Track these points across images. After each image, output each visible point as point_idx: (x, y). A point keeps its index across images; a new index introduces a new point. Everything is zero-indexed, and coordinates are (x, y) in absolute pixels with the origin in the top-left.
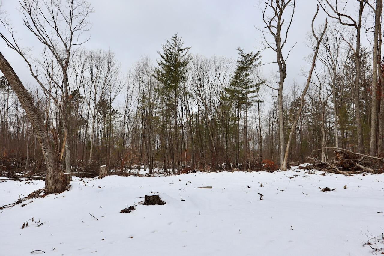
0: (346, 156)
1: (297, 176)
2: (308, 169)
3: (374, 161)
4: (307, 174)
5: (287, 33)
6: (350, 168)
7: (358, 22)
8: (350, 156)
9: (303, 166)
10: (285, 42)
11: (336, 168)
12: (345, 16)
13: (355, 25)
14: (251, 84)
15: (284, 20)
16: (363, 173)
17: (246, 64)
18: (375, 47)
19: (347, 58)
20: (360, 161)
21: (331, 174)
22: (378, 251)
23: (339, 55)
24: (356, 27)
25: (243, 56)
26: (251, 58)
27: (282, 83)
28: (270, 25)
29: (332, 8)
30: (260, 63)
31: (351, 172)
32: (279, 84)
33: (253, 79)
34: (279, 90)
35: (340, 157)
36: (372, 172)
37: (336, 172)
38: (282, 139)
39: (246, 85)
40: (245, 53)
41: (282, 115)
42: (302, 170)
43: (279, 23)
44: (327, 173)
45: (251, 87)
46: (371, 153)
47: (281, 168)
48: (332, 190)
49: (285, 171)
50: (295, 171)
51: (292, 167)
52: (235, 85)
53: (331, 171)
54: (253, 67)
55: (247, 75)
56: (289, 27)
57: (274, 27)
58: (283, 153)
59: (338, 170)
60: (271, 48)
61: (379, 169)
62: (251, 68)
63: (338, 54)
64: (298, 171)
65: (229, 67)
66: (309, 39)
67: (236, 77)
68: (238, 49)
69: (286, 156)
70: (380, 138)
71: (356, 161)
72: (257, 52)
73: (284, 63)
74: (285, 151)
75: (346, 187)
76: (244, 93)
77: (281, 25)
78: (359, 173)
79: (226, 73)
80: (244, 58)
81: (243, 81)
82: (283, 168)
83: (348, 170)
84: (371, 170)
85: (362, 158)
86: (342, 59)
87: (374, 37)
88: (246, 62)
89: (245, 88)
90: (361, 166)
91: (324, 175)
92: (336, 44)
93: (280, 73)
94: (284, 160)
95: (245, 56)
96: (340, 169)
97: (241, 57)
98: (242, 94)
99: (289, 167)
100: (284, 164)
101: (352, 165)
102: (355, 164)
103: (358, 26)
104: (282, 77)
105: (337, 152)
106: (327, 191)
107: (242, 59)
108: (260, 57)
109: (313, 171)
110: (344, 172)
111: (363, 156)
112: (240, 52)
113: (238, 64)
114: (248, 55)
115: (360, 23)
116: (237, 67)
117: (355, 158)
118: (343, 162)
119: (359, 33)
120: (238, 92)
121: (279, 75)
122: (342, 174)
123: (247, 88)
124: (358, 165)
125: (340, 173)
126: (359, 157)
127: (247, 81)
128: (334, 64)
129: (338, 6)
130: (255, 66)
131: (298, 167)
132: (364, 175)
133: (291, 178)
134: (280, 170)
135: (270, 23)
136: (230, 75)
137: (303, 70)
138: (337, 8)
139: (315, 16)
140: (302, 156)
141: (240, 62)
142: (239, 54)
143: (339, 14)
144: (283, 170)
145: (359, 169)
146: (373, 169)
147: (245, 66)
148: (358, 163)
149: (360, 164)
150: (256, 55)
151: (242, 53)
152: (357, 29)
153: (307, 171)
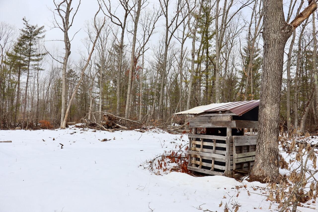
0: (110, 118)
1: (75, 132)
2: (82, 127)
3: (127, 122)
4: (82, 131)
5: (73, 18)
6: (112, 127)
7: (124, 24)
8: (113, 119)
9: (78, 125)
10: (71, 25)
11: (103, 127)
12: (115, 17)
13: (121, 25)
14: (34, 54)
15: (72, 8)
16: (121, 130)
17: (30, 35)
18: (133, 45)
19: (112, 47)
20: (119, 122)
21: (100, 131)
22: (146, 168)
23: (107, 44)
24: (122, 27)
25: (28, 26)
26: (35, 30)
27: (67, 58)
28: (59, 8)
29: (107, 9)
30: (44, 37)
31: (113, 130)
32: (64, 59)
33: (36, 49)
34: (64, 63)
35: (106, 119)
36: (127, 130)
37: (102, 129)
38: (63, 103)
39: (29, 53)
40: (31, 24)
41: (65, 84)
42: (77, 128)
43: (68, 9)
44: (97, 131)
45: (33, 56)
46: (125, 116)
47: (61, 126)
48: (109, 140)
49: (64, 129)
50: (72, 129)
51: (69, 126)
52: (17, 52)
53: (99, 129)
54: (37, 39)
55: (31, 45)
56: (75, 14)
57: (64, 11)
58: (64, 115)
59: (105, 128)
60: (60, 28)
61: (130, 128)
62: (35, 39)
63: (106, 42)
64: (75, 129)
65: (11, 33)
66: (87, 26)
67: (20, 44)
68: (24, 20)
69: (65, 117)
70: (130, 107)
71: (116, 122)
72: (42, 26)
73: (69, 43)
74: (65, 114)
75: (115, 139)
76: (26, 60)
77: (70, 12)
78: (118, 130)
79: (7, 38)
80: (29, 29)
81: (26, 49)
82: (62, 127)
83: (112, 128)
84: (126, 128)
85: (120, 120)
86: (109, 47)
87: (133, 38)
88: (31, 32)
89: (28, 56)
90: (119, 125)
91: (95, 131)
92: (105, 35)
93: (66, 50)
94: (63, 120)
95: (30, 27)
96: (105, 127)
97: (26, 27)
98: (24, 61)
99: (67, 126)
100: (63, 124)
101: (113, 125)
102: (115, 124)
103: (123, 27)
104: (68, 53)
105: (104, 115)
106: (106, 141)
107: (27, 29)
108: (44, 31)
109: (87, 129)
110: (109, 130)
111: (120, 118)
112: (25, 23)
113: (22, 33)
114: (33, 27)
115: (124, 25)
116: (21, 36)
117: (116, 120)
118: (108, 122)
119: (123, 32)
120: (20, 58)
121: (65, 51)
122: (107, 131)
123: (30, 56)
124: (117, 125)
125: (105, 130)
126: (118, 119)
127: (30, 50)
128: (103, 50)
129: (111, 8)
130: (39, 38)
131: (74, 126)
132: (122, 131)
133: (72, 134)
134: (60, 128)
135: (59, 6)
136: (12, 41)
137: (80, 50)
138: (110, 9)
139: (98, 12)
140: (71, 118)
141: (24, 31)
142: (24, 24)
143: (111, 14)
144: (62, 128)
145: (118, 127)
146: (127, 127)
147: (29, 37)
148: (117, 123)
149: (119, 124)
150: (40, 29)
151: (27, 23)
152: (123, 29)
153: (81, 129)
